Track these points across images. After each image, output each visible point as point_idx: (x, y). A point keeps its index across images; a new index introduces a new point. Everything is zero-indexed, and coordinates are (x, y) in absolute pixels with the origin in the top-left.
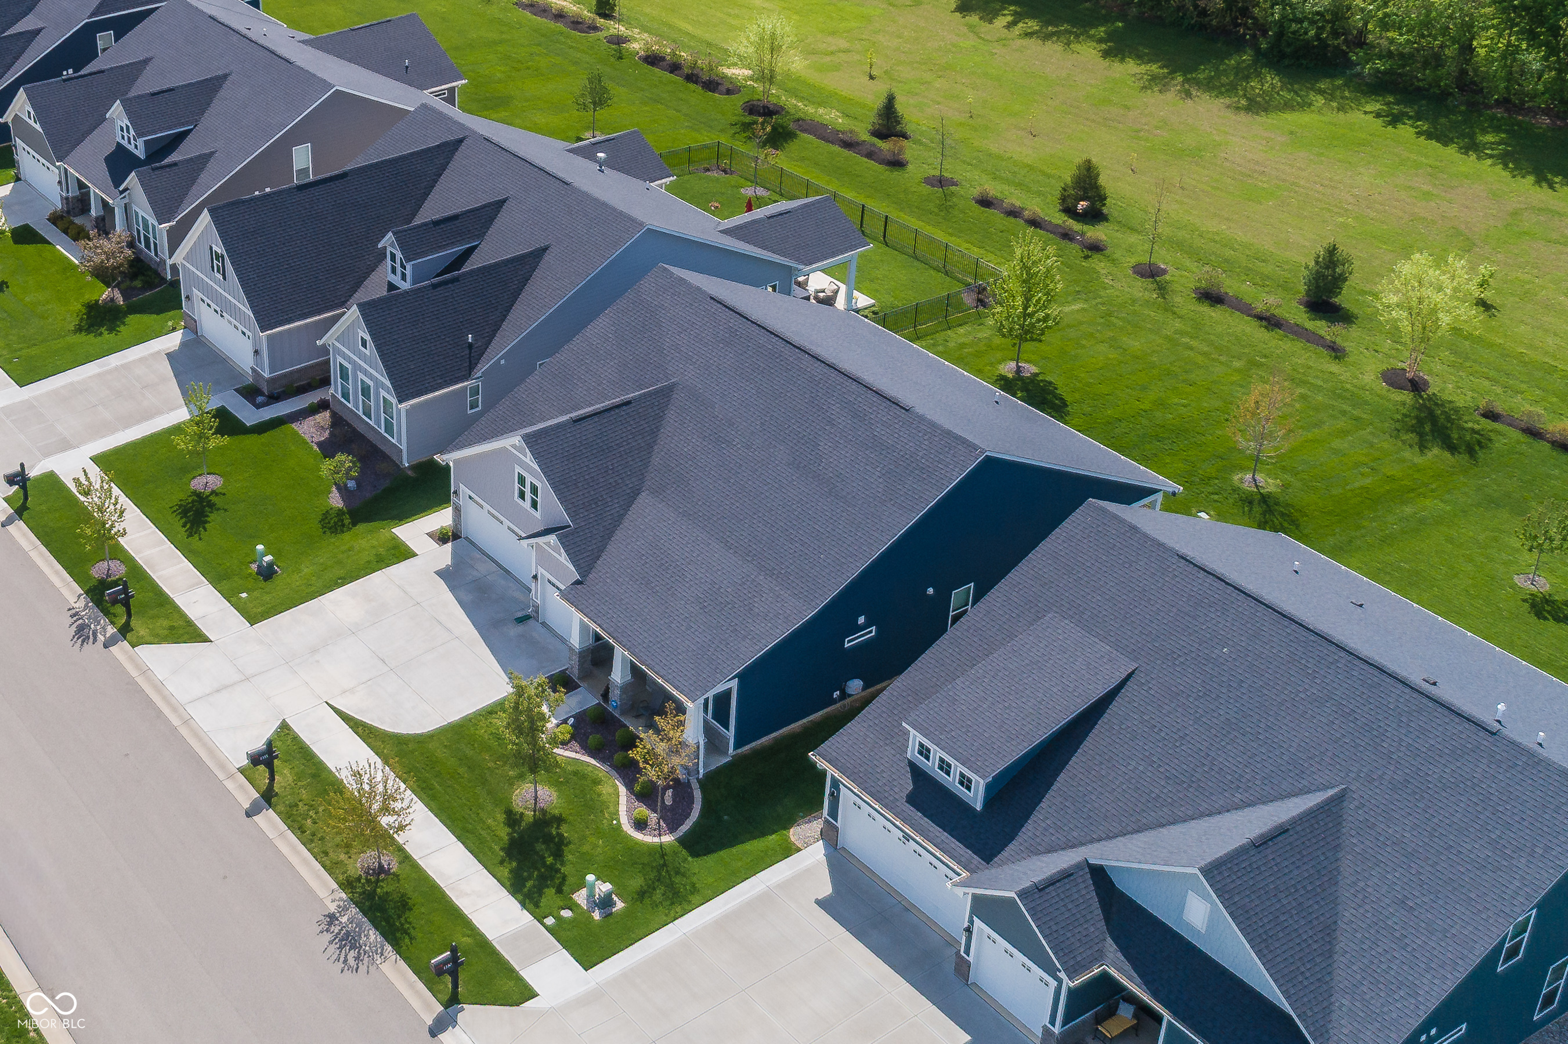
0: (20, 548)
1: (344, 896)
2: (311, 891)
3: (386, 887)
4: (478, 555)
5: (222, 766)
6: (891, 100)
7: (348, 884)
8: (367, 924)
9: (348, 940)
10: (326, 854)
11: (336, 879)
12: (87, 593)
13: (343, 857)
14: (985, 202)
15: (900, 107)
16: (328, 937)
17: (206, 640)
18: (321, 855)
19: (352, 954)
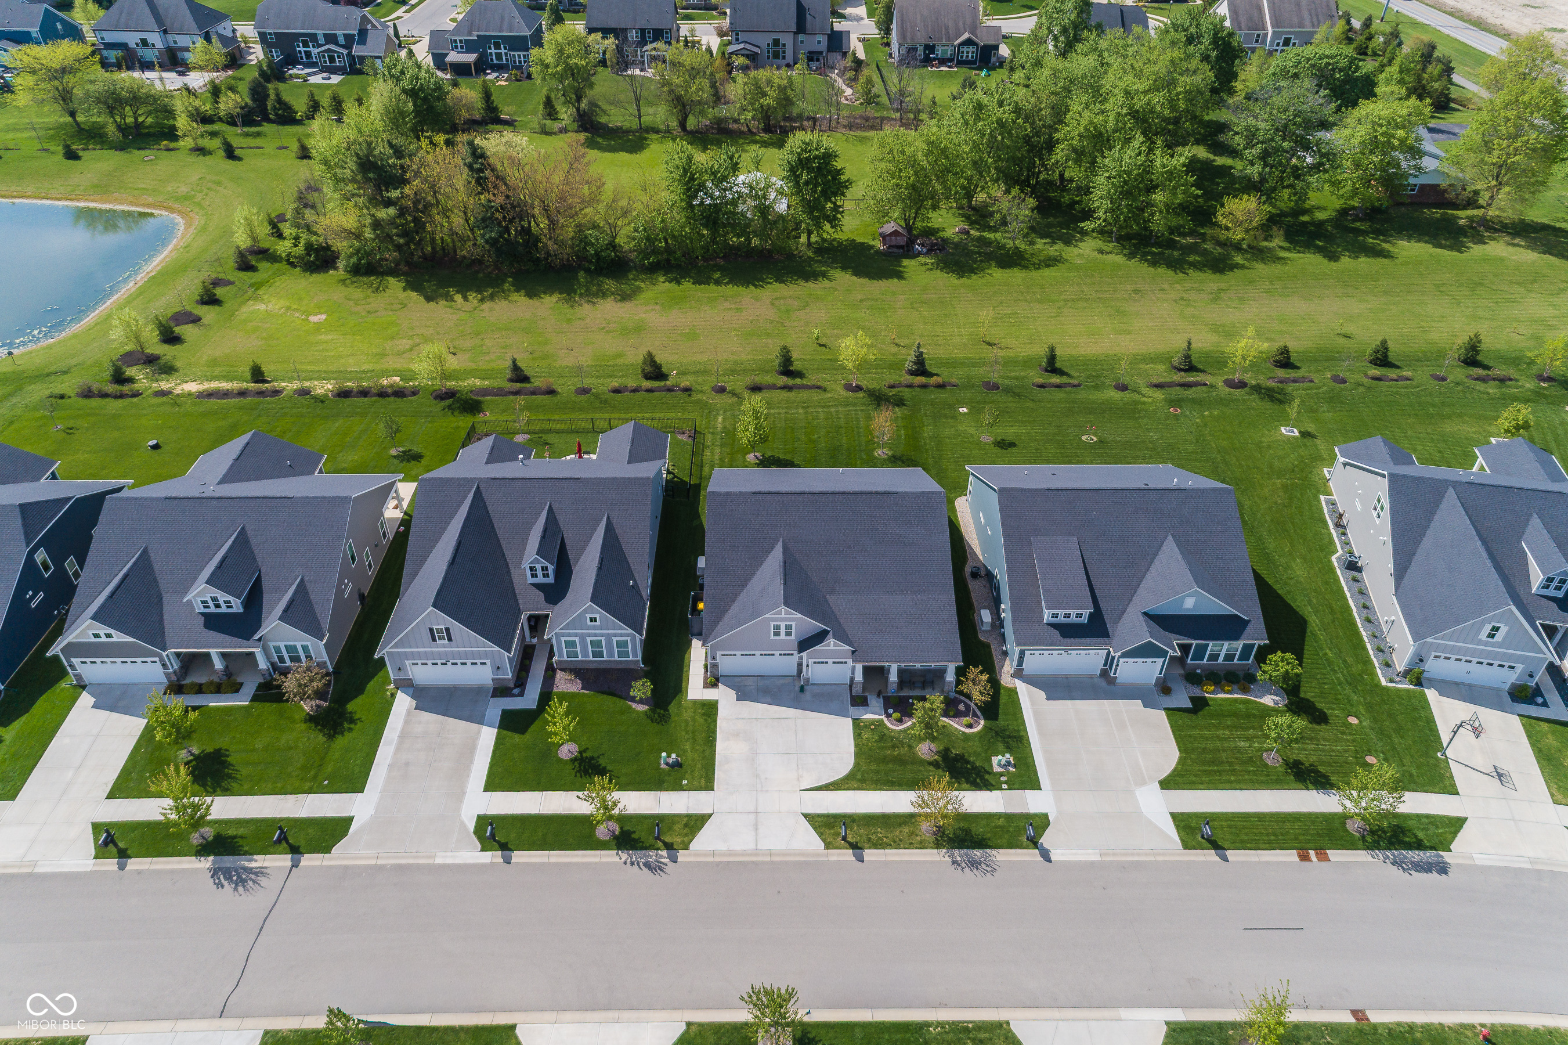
0: (543, 864)
1: (944, 850)
2: (932, 862)
3: (949, 832)
4: (739, 679)
5: (818, 855)
6: (514, 361)
7: (938, 845)
8: (970, 852)
9: (974, 864)
10: (911, 843)
11: (932, 848)
12: (619, 849)
13: (918, 838)
14: (617, 391)
15: (520, 364)
16: (967, 870)
17: (710, 815)
18: (910, 846)
19: (984, 866)
